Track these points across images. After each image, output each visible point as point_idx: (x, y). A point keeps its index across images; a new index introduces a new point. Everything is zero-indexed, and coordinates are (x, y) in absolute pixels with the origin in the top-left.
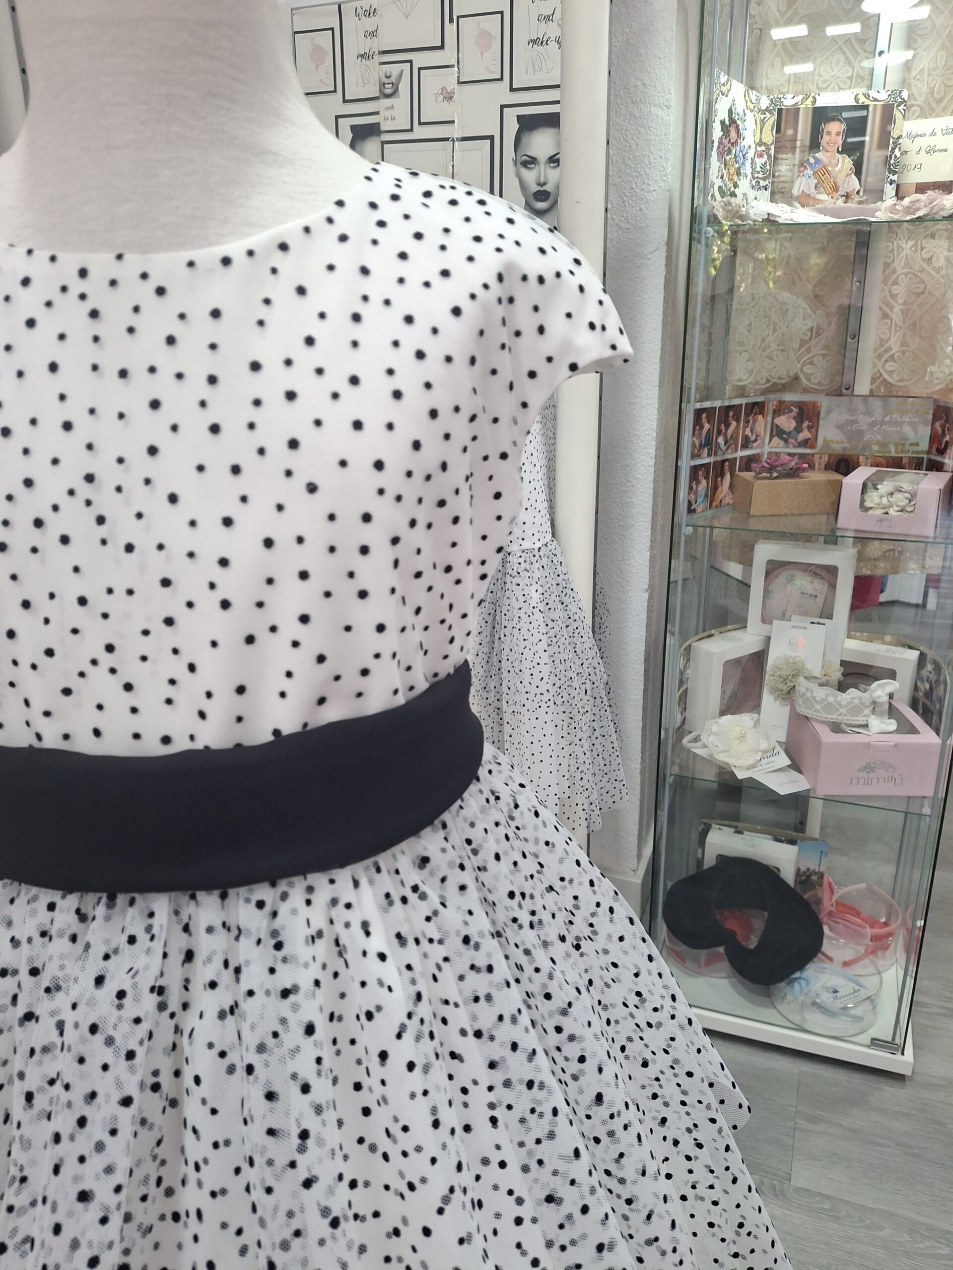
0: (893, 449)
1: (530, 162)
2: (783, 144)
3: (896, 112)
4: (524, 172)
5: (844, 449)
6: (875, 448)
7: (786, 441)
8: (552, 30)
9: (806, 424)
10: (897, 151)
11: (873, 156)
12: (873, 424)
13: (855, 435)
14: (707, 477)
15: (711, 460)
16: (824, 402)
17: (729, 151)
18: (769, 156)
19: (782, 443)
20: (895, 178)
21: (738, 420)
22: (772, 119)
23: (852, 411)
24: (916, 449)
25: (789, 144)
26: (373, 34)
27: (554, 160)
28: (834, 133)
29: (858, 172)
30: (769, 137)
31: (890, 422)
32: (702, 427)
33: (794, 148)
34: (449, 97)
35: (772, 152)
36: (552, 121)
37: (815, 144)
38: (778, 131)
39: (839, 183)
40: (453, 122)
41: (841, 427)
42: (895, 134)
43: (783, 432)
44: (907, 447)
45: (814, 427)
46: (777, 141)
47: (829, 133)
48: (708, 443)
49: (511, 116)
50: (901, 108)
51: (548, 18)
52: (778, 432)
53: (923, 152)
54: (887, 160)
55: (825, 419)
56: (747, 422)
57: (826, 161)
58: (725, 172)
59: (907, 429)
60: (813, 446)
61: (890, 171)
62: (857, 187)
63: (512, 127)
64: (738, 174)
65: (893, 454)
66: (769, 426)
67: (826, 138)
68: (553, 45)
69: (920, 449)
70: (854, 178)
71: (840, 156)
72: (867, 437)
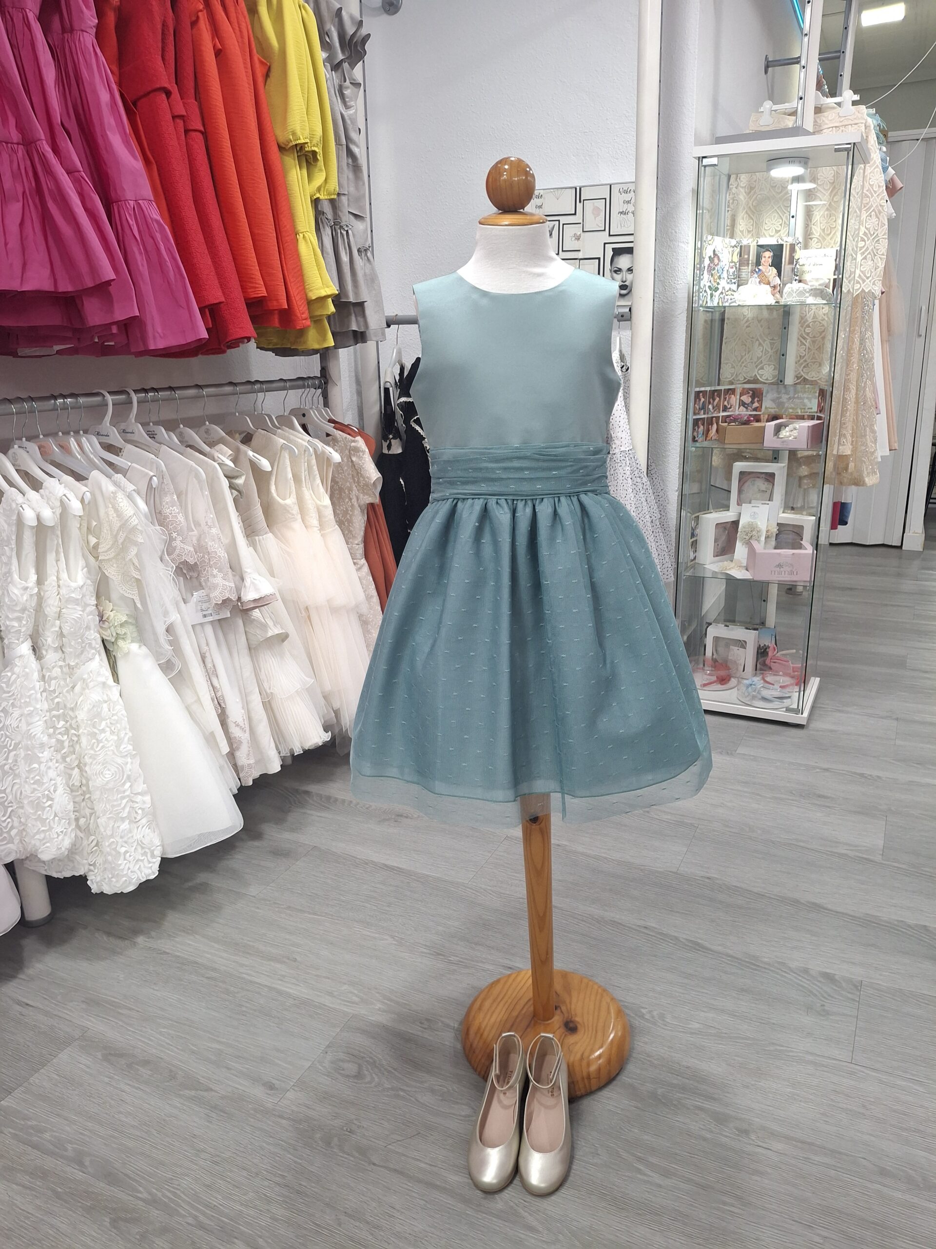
0: (799, 411)
1: (618, 271)
2: (743, 262)
3: (796, 247)
4: (615, 275)
5: (775, 412)
6: (791, 410)
7: (746, 408)
8: (631, 208)
9: (756, 400)
10: (798, 266)
11: (786, 267)
12: (790, 398)
13: (780, 405)
14: (703, 425)
15: (706, 416)
16: (765, 388)
17: (714, 269)
18: (736, 268)
19: (745, 409)
20: (797, 278)
21: (720, 397)
22: (737, 250)
23: (779, 392)
24: (810, 410)
25: (746, 262)
26: (540, 207)
27: (630, 270)
28: (767, 257)
29: (779, 275)
30: (736, 259)
31: (798, 398)
32: (700, 400)
33: (748, 264)
34: (578, 238)
35: (738, 266)
36: (630, 251)
37: (758, 263)
38: (740, 256)
39: (771, 280)
40: (579, 251)
41: (773, 400)
42: (796, 257)
43: (745, 404)
44: (806, 410)
45: (760, 401)
46: (740, 261)
47: (765, 257)
48: (703, 407)
49: (609, 248)
50: (799, 245)
51: (629, 202)
52: (743, 404)
53: (812, 265)
54: (793, 270)
55: (766, 396)
56: (725, 398)
57: (764, 270)
58: (712, 279)
59: (806, 401)
60: (760, 411)
61: (795, 275)
62: (779, 282)
63: (609, 253)
64: (720, 278)
65: (800, 414)
66: (738, 401)
67: (763, 259)
68: (631, 215)
69: (813, 410)
70: (777, 277)
71: (770, 268)
72: (786, 405)
